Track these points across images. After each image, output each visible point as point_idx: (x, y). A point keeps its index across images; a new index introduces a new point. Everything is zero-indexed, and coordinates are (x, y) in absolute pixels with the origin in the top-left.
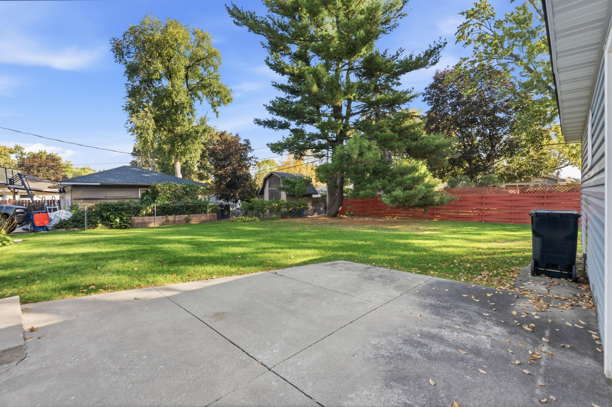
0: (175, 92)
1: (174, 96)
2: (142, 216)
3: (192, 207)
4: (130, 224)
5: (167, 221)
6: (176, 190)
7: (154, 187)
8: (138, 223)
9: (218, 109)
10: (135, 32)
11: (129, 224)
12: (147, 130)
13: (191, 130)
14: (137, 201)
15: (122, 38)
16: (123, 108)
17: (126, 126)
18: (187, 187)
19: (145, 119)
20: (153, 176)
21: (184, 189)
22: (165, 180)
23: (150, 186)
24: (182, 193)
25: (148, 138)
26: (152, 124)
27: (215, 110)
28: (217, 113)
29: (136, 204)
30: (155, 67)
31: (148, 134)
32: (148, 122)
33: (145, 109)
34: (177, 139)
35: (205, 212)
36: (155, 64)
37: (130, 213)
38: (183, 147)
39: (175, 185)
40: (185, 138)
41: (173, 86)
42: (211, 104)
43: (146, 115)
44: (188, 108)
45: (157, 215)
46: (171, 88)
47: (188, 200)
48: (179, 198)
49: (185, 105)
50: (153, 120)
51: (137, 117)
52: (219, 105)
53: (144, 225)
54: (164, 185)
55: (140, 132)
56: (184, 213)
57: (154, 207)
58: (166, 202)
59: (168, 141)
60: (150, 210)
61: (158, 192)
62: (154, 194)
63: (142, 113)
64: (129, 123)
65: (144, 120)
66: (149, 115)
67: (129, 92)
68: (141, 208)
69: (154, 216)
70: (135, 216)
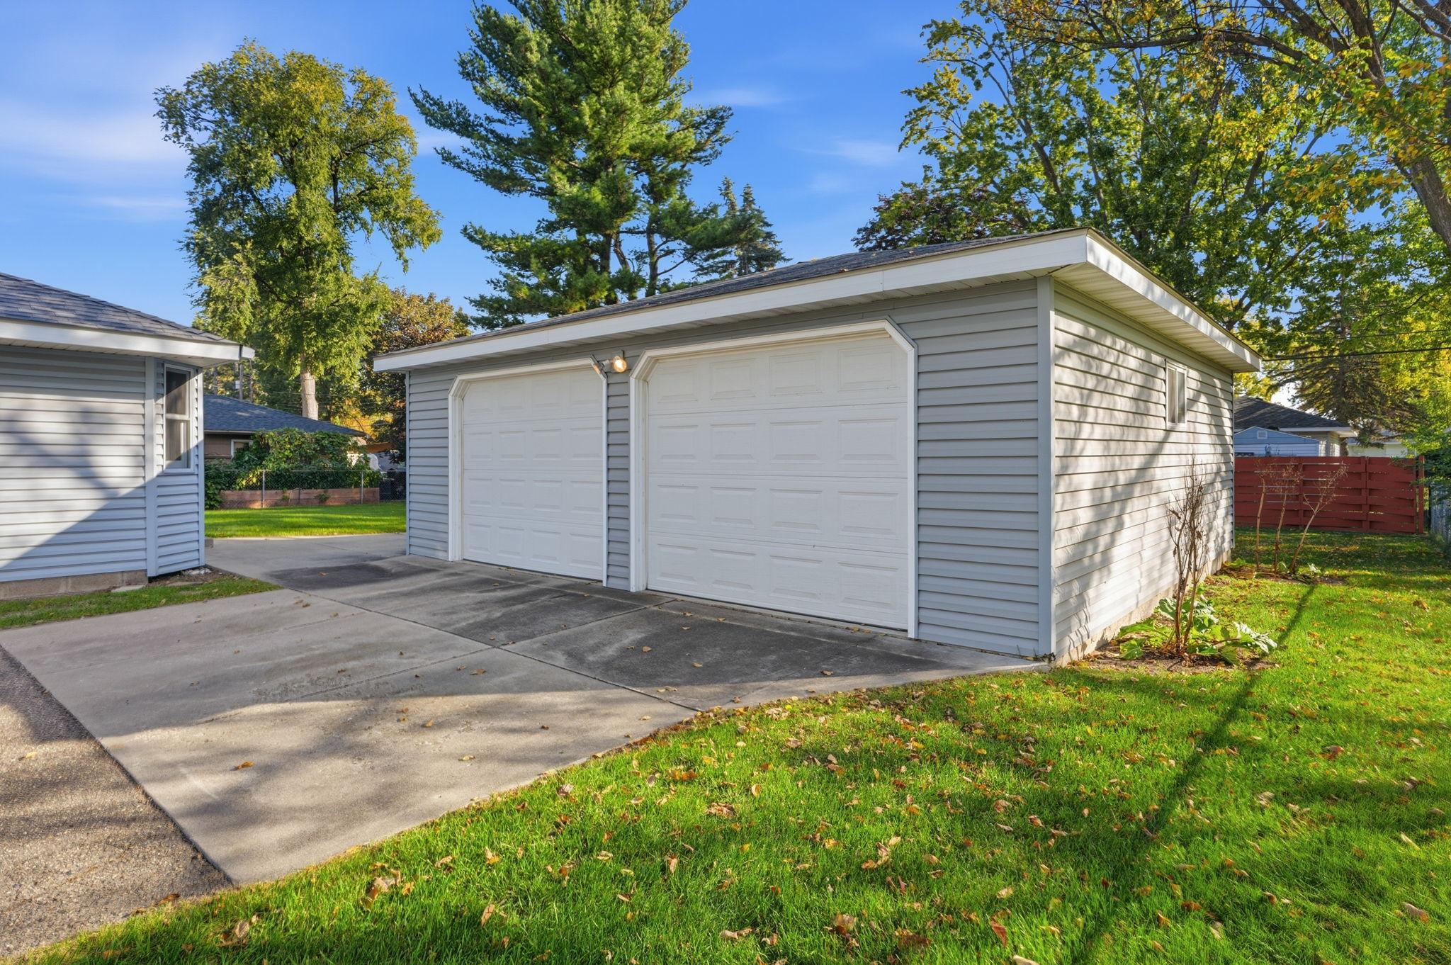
0: (304, 220)
1: (302, 228)
2: (240, 489)
3: (331, 474)
4: (220, 502)
5: (285, 499)
6: (303, 443)
7: (261, 437)
8: (233, 502)
9: (407, 252)
10: (216, 79)
11: (217, 501)
12: (239, 302)
13: (342, 302)
14: (229, 462)
15: (184, 89)
16: (181, 245)
17: (190, 291)
18: (323, 439)
19: (236, 280)
20: (257, 416)
21: (317, 441)
22: (282, 425)
23: (253, 435)
24: (314, 449)
25: (241, 321)
26: (249, 289)
27: (401, 255)
28: (406, 261)
29: (228, 467)
30: (259, 164)
31: (241, 312)
32: (242, 284)
33: (235, 257)
34: (308, 325)
35: (357, 485)
36: (260, 158)
37: (219, 484)
38: (321, 343)
39: (301, 434)
40: (325, 323)
41: (301, 204)
42: (392, 240)
43: (237, 269)
44: (334, 255)
45: (266, 488)
46: (295, 211)
47: (328, 464)
48: (308, 459)
49: (329, 248)
50: (253, 282)
51: (217, 273)
52: (410, 244)
53: (242, 504)
54: (280, 434)
55: (221, 307)
56: (315, 486)
57: (261, 473)
58: (284, 465)
59: (286, 325)
60: (254, 480)
61: (267, 447)
62: (262, 451)
63: (227, 266)
64: (196, 284)
65: (232, 281)
66: (244, 269)
67: (195, 210)
68: (239, 475)
69: (261, 489)
70: (229, 488)
